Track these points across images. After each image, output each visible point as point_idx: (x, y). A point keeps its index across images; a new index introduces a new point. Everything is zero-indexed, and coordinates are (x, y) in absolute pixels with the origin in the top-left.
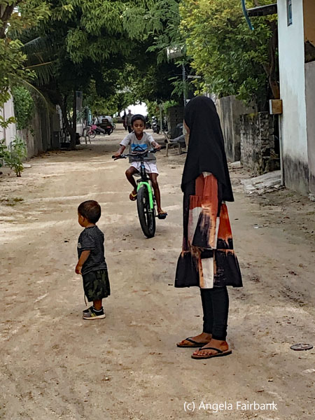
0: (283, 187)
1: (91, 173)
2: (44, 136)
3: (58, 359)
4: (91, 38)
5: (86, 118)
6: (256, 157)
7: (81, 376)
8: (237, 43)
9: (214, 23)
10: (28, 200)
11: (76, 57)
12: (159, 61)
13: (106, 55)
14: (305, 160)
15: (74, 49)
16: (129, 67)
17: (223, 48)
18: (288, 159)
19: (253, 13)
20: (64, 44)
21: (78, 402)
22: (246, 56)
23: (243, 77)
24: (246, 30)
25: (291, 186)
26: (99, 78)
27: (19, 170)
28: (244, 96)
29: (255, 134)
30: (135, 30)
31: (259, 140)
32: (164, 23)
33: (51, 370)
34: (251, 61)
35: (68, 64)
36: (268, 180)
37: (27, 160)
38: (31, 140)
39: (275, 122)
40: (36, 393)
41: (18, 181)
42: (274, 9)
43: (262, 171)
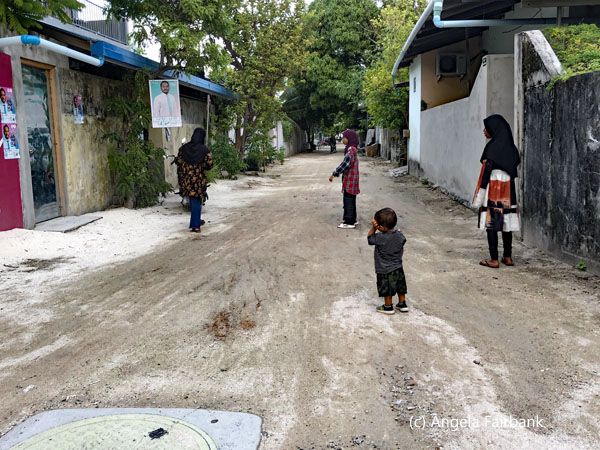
0: (408, 174)
1: (317, 164)
2: (298, 146)
3: (275, 253)
4: (322, 98)
5: (320, 137)
6: (397, 158)
7: (282, 263)
8: (391, 101)
9: (379, 90)
10: (283, 176)
11: (314, 107)
12: (354, 109)
13: (329, 106)
14: (418, 160)
15: (313, 103)
16: (341, 113)
17: (383, 103)
18: (411, 160)
19: (398, 86)
20: (308, 100)
21: (277, 276)
22: (395, 108)
23: (393, 118)
24: (396, 95)
25: (411, 173)
26: (325, 118)
27: (283, 161)
28: (393, 128)
29: (397, 147)
30: (342, 94)
31: (399, 150)
32: (357, 91)
33: (269, 259)
34: (398, 110)
35: (310, 110)
36: (402, 170)
37: (288, 157)
38: (291, 147)
39: (406, 141)
40: (258, 270)
41: (282, 167)
42: (408, 84)
43: (400, 165)
